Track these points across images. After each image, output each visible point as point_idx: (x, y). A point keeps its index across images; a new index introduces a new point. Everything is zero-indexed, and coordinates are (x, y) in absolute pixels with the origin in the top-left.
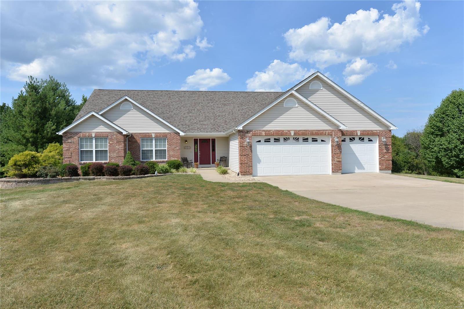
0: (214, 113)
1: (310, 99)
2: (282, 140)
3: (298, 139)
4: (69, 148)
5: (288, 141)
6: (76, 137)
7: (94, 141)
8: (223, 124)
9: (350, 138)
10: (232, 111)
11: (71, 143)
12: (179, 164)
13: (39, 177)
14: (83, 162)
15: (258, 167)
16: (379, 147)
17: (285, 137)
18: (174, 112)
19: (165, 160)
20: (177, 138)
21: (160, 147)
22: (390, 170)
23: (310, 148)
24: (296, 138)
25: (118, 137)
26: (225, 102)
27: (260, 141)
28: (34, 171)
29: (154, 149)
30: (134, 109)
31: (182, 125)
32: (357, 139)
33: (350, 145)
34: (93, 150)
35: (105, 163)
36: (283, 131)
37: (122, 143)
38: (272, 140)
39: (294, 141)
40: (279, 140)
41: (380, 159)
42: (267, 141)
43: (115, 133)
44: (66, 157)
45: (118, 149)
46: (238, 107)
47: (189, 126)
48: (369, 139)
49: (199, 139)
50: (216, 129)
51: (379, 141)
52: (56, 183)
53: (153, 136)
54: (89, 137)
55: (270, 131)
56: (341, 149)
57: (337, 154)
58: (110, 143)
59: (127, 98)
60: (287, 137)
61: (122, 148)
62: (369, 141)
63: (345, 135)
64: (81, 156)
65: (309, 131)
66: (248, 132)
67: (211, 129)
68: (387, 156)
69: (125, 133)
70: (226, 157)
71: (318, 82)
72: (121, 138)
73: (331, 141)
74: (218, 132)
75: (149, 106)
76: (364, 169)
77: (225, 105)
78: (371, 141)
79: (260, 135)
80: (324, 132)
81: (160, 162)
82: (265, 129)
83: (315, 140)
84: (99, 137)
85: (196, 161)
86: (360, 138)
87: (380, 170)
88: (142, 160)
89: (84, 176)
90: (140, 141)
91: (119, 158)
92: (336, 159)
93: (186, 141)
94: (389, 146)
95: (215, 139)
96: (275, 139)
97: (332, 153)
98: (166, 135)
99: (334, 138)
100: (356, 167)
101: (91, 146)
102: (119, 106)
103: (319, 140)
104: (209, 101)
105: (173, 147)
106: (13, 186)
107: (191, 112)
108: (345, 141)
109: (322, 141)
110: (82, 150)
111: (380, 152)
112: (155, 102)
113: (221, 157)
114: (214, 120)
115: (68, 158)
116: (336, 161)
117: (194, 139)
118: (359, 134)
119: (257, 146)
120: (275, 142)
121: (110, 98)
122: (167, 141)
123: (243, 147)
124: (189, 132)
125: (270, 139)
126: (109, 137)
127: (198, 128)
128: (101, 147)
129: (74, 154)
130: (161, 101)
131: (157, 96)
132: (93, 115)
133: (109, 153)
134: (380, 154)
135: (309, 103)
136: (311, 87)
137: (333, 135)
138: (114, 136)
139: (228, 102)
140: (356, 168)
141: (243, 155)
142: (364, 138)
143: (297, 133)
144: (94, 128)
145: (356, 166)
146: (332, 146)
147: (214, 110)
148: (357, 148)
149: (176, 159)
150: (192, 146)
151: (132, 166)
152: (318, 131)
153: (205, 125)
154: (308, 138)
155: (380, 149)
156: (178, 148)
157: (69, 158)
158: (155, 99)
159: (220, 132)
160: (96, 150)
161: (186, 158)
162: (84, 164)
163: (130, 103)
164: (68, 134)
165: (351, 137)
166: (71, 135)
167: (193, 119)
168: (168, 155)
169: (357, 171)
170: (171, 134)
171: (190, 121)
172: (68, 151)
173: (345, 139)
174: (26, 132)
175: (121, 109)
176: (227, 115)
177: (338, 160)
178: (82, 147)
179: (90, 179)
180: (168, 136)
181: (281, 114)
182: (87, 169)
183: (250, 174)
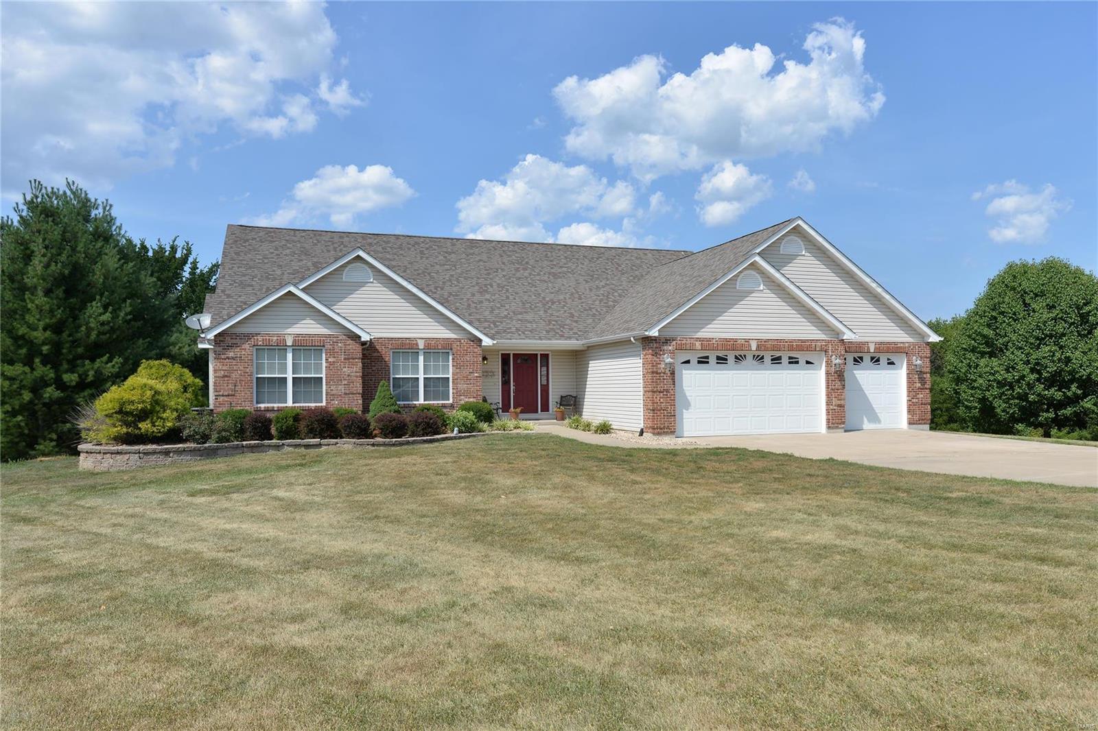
0: (539, 294)
1: (785, 270)
2: (731, 359)
3: (762, 358)
4: (229, 371)
5: (744, 363)
6: (246, 346)
7: (290, 356)
8: (568, 322)
9: (854, 358)
11: (233, 358)
12: (484, 410)
14: (262, 406)
15: (684, 417)
16: (909, 378)
17: (737, 353)
18: (447, 288)
19: (447, 402)
20: (475, 350)
21: (436, 371)
22: (927, 424)
23: (785, 376)
24: (758, 356)
25: (348, 347)
27: (688, 362)
28: (164, 427)
29: (421, 376)
30: (375, 282)
32: (867, 359)
33: (855, 372)
34: (286, 378)
36: (736, 340)
37: (357, 360)
38: (713, 360)
39: (754, 362)
40: (726, 360)
41: (909, 401)
42: (703, 361)
43: (341, 338)
44: (221, 393)
45: (348, 376)
47: (496, 325)
48: (888, 359)
49: (513, 354)
50: (556, 333)
51: (908, 365)
53: (421, 345)
54: (278, 345)
55: (710, 340)
56: (844, 381)
57: (837, 389)
58: (330, 360)
59: (361, 253)
60: (742, 353)
61: (358, 374)
62: (889, 364)
64: (257, 392)
65: (786, 342)
66: (667, 341)
67: (547, 332)
69: (364, 337)
70: (575, 397)
71: (797, 239)
72: (356, 349)
73: (824, 363)
74: (566, 339)
76: (879, 421)
78: (892, 363)
79: (690, 348)
80: (814, 345)
82: (699, 335)
83: (793, 361)
84: (305, 347)
86: (872, 358)
87: (910, 423)
89: (284, 438)
90: (389, 357)
91: (350, 396)
92: (835, 402)
93: (485, 359)
94: (925, 376)
95: (548, 355)
96: (718, 358)
97: (828, 387)
98: (451, 344)
99: (831, 357)
100: (864, 417)
101: (283, 368)
102: (341, 272)
103: (802, 362)
104: (517, 266)
105: (466, 372)
107: (486, 291)
109: (808, 362)
110: (260, 376)
111: (909, 387)
113: (562, 397)
114: (546, 312)
115: (226, 396)
116: (835, 406)
117: (502, 354)
118: (872, 350)
119: (684, 372)
120: (717, 363)
122: (451, 358)
124: (504, 338)
125: (707, 357)
126: (328, 346)
127: (518, 330)
128: (307, 370)
129: (242, 386)
132: (290, 293)
133: (326, 385)
134: (909, 392)
135: (783, 280)
136: (784, 249)
137: (830, 351)
138: (340, 345)
140: (865, 419)
142: (879, 358)
143: (762, 345)
144: (291, 324)
146: (828, 374)
148: (866, 378)
149: (471, 400)
150: (496, 370)
152: (803, 341)
153: (531, 322)
154: (781, 356)
155: (910, 382)
156: (476, 375)
157: (229, 395)
159: (570, 338)
160: (293, 378)
161: (485, 398)
162: (267, 409)
163: (366, 267)
164: (228, 339)
165: (856, 355)
166: (234, 341)
167: (499, 308)
168: (455, 391)
169: (866, 424)
170: (462, 341)
171: (492, 312)
172: (226, 379)
175: (344, 279)
176: (569, 301)
177: (839, 402)
178: (260, 368)
179: (307, 446)
180: (455, 346)
181: (732, 305)
182: (291, 422)
183: (671, 432)
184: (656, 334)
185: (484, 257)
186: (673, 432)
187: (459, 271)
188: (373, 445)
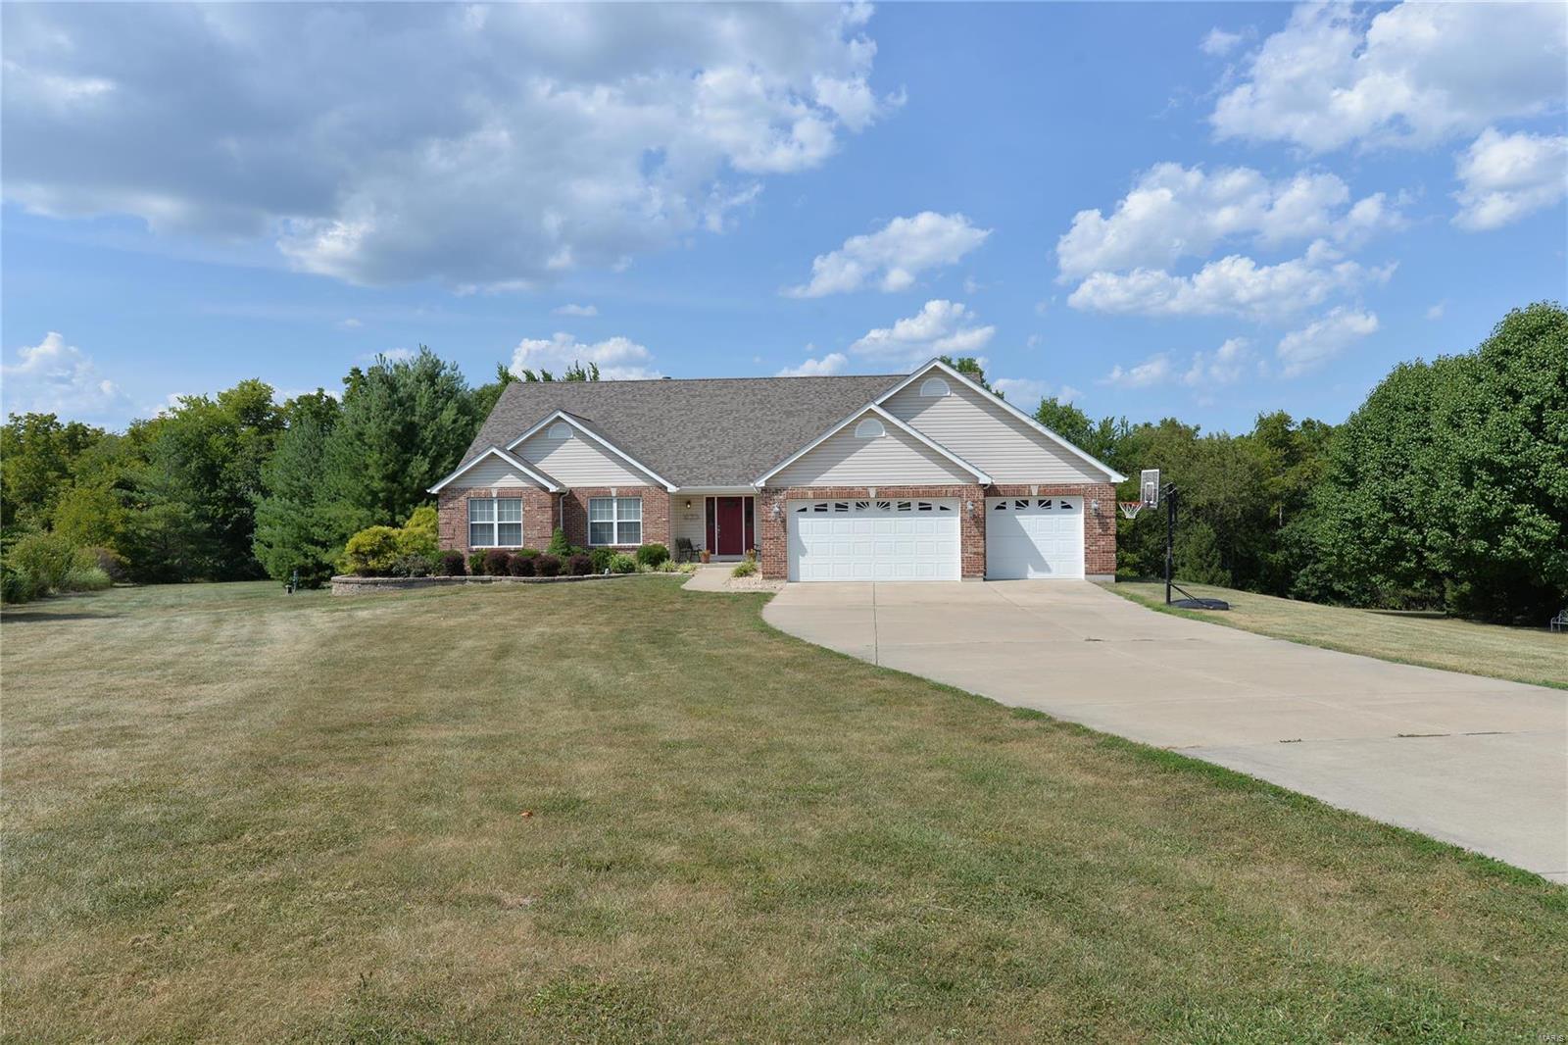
0: (758, 437)
1: (913, 421)
2: (852, 506)
3: (888, 504)
4: (451, 519)
5: (867, 509)
6: (462, 498)
7: (496, 506)
9: (1016, 502)
10: (801, 431)
11: (454, 509)
12: (662, 553)
13: (395, 575)
14: (475, 547)
15: (799, 562)
16: (1086, 523)
17: (858, 501)
19: (638, 544)
20: (663, 496)
21: (629, 516)
22: (1111, 574)
23: (914, 523)
24: (883, 503)
25: (541, 498)
26: (792, 406)
27: (805, 510)
28: (386, 564)
29: (615, 521)
30: (575, 439)
31: (679, 468)
33: (1017, 517)
34: (493, 524)
35: (516, 551)
36: (852, 488)
37: (546, 509)
38: (831, 508)
39: (879, 509)
40: (847, 507)
41: (1086, 548)
42: (821, 509)
43: (534, 490)
44: (444, 537)
45: (541, 522)
46: (820, 419)
47: (691, 471)
48: (1063, 503)
49: (718, 498)
50: (748, 478)
51: (1086, 508)
52: (425, 586)
53: (614, 493)
54: (486, 498)
55: (823, 488)
56: (986, 527)
57: (974, 537)
58: (526, 508)
59: (561, 414)
60: (863, 500)
61: (549, 520)
62: (1063, 507)
63: (1000, 496)
64: (472, 536)
65: (910, 488)
66: (777, 491)
67: (739, 477)
68: (1104, 543)
69: (553, 489)
71: (939, 379)
72: (547, 500)
73: (959, 508)
75: (618, 422)
76: (1049, 570)
77: (789, 414)
78: (1069, 507)
79: (804, 497)
80: (944, 490)
81: (628, 549)
82: (816, 483)
83: (925, 507)
84: (507, 498)
85: (710, 546)
86: (1040, 502)
87: (1086, 574)
88: (592, 542)
89: (474, 574)
90: (585, 504)
91: (543, 539)
92: (971, 549)
93: (689, 503)
94: (1108, 521)
95: (752, 496)
96: (837, 505)
97: (962, 535)
98: (640, 491)
99: (967, 502)
100: (1029, 565)
101: (491, 517)
102: (546, 432)
103: (935, 508)
104: (756, 405)
105: (655, 516)
106: (354, 590)
107: (705, 436)
108: (1005, 508)
109: (942, 508)
110: (473, 522)
111: (1086, 533)
112: (634, 411)
114: (752, 455)
115: (448, 539)
116: (971, 553)
117: (704, 499)
118: (1035, 493)
119: (800, 519)
120: (836, 510)
121: (538, 404)
122: (641, 504)
123: (767, 521)
124: (690, 485)
125: (825, 505)
126: (524, 497)
127: (710, 475)
128: (510, 517)
129: (459, 531)
130: (646, 409)
131: (641, 395)
132: (493, 454)
133: (523, 530)
134: (1086, 538)
135: (910, 430)
136: (924, 391)
137: (965, 496)
138: (533, 496)
139: (799, 408)
140: (1030, 568)
141: (766, 539)
142: (1049, 501)
143: (881, 491)
144: (496, 480)
145: (1032, 566)
146: (962, 520)
147: (760, 428)
148: (1032, 523)
149: (660, 542)
150: (700, 510)
151: (563, 557)
152: (930, 487)
153: (729, 467)
154: (910, 503)
155: (1088, 527)
156: (665, 519)
157: (450, 539)
158: (634, 404)
160: (499, 524)
161: (689, 540)
162: (477, 550)
163: (567, 426)
164: (451, 492)
165: (1019, 499)
166: (454, 494)
167: (706, 453)
168: (645, 534)
169: (1032, 574)
170: (650, 488)
171: (697, 458)
172: (448, 525)
173: (1004, 503)
174: (372, 478)
175: (549, 437)
177: (975, 550)
178: (473, 517)
179: (483, 582)
180: (643, 494)
181: (850, 453)
182: (480, 560)
183: (782, 577)
184: (763, 485)
185: (727, 399)
186: (784, 577)
187: (692, 416)
188: (524, 582)
